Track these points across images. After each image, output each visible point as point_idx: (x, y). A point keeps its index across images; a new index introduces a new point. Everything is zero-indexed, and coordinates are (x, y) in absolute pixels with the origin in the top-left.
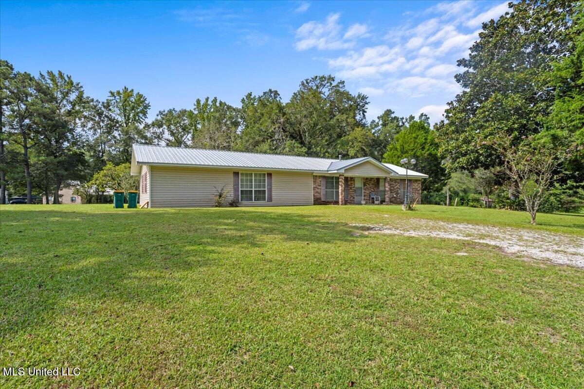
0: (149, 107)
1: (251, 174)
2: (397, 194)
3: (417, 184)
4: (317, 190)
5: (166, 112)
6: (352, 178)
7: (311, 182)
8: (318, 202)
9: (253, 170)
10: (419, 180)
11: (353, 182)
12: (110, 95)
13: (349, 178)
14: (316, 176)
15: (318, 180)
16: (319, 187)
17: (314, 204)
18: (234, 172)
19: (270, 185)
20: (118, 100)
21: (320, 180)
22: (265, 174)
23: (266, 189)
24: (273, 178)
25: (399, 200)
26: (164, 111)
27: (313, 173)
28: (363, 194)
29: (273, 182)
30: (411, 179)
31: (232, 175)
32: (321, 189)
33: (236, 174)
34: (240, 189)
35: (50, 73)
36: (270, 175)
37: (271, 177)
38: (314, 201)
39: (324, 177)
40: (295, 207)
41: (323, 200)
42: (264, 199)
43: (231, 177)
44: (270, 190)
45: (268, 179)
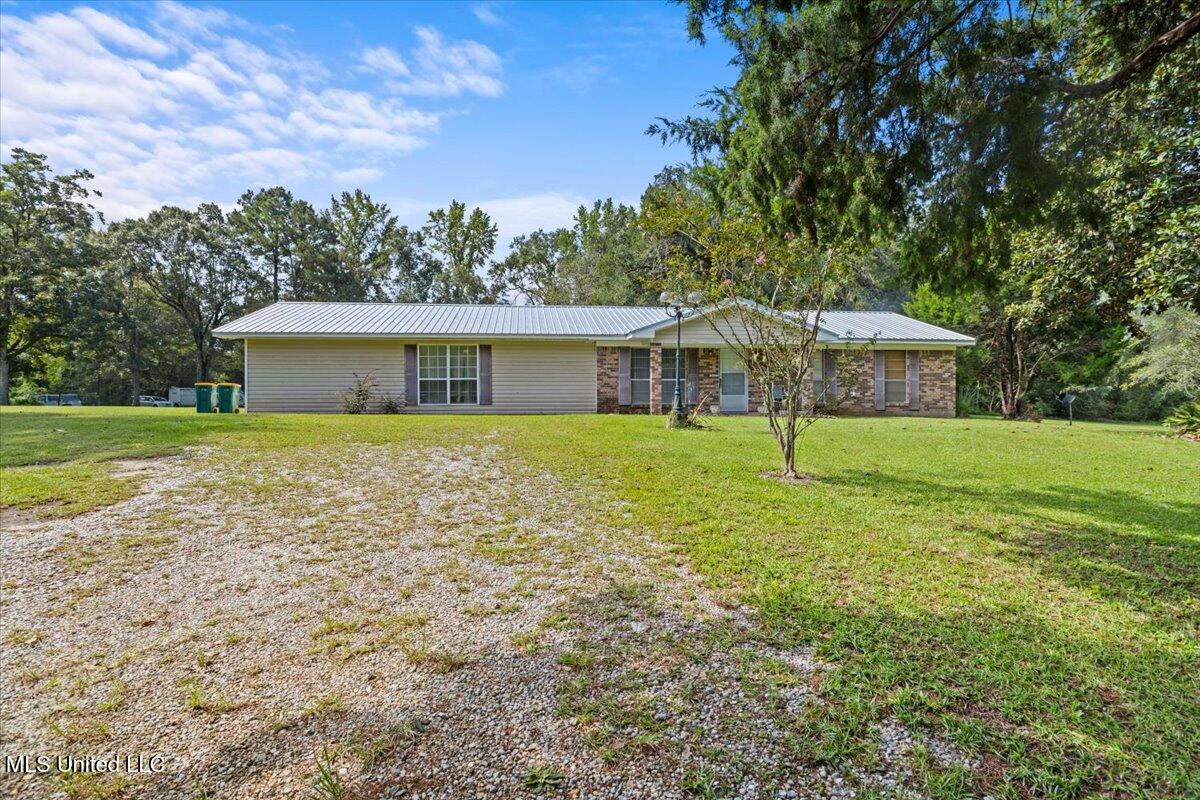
0: (496, 233)
1: (443, 350)
2: (864, 388)
3: (937, 362)
4: (606, 380)
5: (528, 238)
6: (710, 351)
7: (592, 360)
8: (606, 406)
9: (448, 341)
10: (949, 353)
11: (712, 361)
12: (430, 218)
13: (701, 353)
14: (605, 348)
15: (610, 358)
16: (614, 374)
17: (599, 412)
18: (406, 346)
19: (487, 369)
20: (442, 227)
21: (615, 356)
22: (476, 347)
23: (478, 379)
24: (493, 355)
25: (869, 405)
26: (524, 237)
27: (595, 342)
28: (747, 390)
29: (494, 363)
30: (914, 348)
31: (403, 351)
32: (617, 377)
33: (410, 348)
34: (419, 379)
35: (346, 196)
36: (486, 348)
37: (490, 354)
38: (599, 405)
39: (624, 350)
40: (547, 416)
41: (621, 402)
42: (474, 400)
43: (400, 355)
44: (487, 381)
45: (481, 356)
